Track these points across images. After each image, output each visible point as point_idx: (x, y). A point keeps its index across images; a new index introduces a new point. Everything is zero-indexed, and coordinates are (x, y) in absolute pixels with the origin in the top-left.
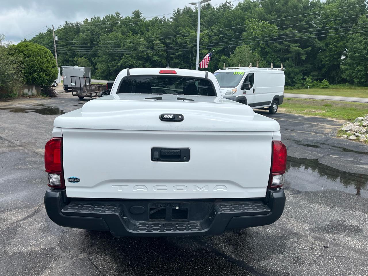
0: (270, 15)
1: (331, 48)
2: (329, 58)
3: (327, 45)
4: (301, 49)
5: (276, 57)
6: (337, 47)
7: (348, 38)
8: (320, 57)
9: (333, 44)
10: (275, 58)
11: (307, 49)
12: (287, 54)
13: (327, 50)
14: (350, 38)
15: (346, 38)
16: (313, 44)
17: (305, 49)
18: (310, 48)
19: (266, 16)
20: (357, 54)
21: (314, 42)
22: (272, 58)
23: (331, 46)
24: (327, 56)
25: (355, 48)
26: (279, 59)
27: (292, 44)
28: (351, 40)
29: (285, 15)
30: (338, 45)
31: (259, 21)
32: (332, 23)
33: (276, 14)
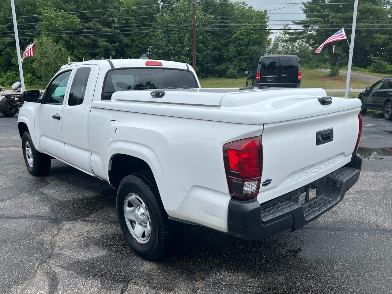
0: (68, 5)
1: (137, 45)
2: (137, 54)
3: (133, 41)
4: (110, 45)
5: (84, 51)
6: (142, 44)
7: (151, 36)
8: (128, 53)
9: (138, 41)
10: (84, 53)
11: (115, 44)
12: (96, 49)
13: (134, 46)
14: (153, 35)
15: (148, 35)
16: (119, 39)
17: (113, 44)
18: (118, 44)
19: (64, 6)
20: (161, 51)
21: (121, 37)
22: (80, 53)
23: (136, 43)
24: (134, 53)
25: (158, 44)
26: (88, 54)
27: (99, 39)
28: (153, 37)
29: (84, 7)
30: (143, 42)
31: (56, 10)
32: (133, 20)
33: (75, 4)
